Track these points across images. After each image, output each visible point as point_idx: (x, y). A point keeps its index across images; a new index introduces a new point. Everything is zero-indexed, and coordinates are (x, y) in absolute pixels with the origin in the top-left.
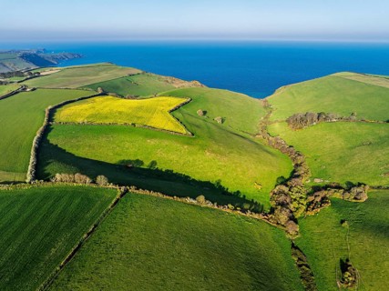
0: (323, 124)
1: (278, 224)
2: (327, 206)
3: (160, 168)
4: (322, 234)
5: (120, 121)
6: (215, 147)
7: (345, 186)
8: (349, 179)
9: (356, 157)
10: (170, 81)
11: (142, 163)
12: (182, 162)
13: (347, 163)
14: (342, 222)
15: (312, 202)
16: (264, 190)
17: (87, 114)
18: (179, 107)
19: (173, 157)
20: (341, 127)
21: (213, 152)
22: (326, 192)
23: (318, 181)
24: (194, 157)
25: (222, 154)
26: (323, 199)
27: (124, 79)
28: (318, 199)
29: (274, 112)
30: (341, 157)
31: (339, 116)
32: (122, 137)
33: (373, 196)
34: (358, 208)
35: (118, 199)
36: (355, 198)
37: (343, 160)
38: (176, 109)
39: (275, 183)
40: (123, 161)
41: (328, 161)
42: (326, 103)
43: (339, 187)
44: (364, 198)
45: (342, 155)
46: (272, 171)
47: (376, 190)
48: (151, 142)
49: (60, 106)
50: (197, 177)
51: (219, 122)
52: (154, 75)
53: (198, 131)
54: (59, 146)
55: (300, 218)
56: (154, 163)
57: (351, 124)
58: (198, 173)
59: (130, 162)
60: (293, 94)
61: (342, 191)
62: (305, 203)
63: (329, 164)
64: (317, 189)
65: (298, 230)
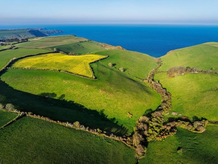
0: (188, 75)
1: (132, 145)
2: (172, 134)
3: (66, 99)
4: (161, 157)
5: (52, 68)
6: (108, 87)
7: (191, 119)
8: (196, 114)
9: (205, 99)
10: (103, 46)
11: (55, 95)
12: (81, 96)
13: (198, 103)
14: (179, 149)
15: (164, 130)
16: (133, 119)
17: (35, 63)
18: (98, 61)
19: (77, 92)
20: (200, 77)
21: (105, 90)
22: (176, 123)
23: (174, 114)
24: (91, 93)
25: (110, 92)
26: (172, 128)
27: (76, 44)
28: (169, 128)
29: (162, 66)
30: (195, 98)
31: (200, 70)
32: (48, 78)
33: (210, 129)
34: (196, 137)
35: (13, 121)
36: (196, 130)
37: (196, 100)
38: (95, 62)
39: (144, 113)
40: (44, 94)
41: (186, 100)
42: (196, 61)
43: (187, 120)
44: (202, 130)
45: (196, 96)
46: (144, 105)
47: (213, 125)
48: (65, 82)
49: (22, 58)
50: (88, 107)
51: (122, 71)
52: (95, 42)
53: (101, 76)
54: (6, 82)
55: (151, 142)
56: (63, 96)
57: (207, 75)
58: (90, 104)
59: (48, 94)
60: (177, 55)
61: (188, 123)
62: (158, 130)
63: (186, 102)
64: (171, 120)
65: (145, 151)
